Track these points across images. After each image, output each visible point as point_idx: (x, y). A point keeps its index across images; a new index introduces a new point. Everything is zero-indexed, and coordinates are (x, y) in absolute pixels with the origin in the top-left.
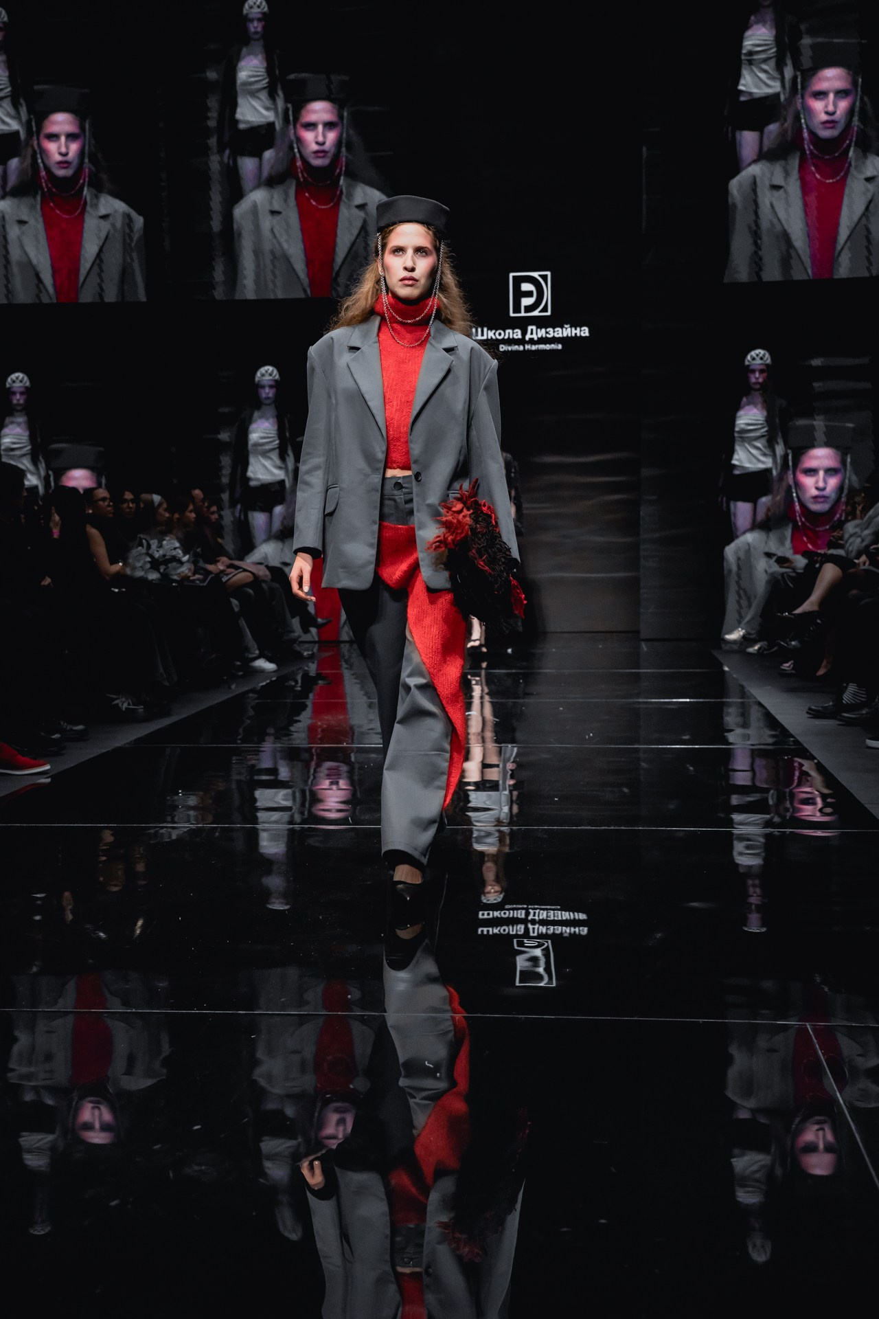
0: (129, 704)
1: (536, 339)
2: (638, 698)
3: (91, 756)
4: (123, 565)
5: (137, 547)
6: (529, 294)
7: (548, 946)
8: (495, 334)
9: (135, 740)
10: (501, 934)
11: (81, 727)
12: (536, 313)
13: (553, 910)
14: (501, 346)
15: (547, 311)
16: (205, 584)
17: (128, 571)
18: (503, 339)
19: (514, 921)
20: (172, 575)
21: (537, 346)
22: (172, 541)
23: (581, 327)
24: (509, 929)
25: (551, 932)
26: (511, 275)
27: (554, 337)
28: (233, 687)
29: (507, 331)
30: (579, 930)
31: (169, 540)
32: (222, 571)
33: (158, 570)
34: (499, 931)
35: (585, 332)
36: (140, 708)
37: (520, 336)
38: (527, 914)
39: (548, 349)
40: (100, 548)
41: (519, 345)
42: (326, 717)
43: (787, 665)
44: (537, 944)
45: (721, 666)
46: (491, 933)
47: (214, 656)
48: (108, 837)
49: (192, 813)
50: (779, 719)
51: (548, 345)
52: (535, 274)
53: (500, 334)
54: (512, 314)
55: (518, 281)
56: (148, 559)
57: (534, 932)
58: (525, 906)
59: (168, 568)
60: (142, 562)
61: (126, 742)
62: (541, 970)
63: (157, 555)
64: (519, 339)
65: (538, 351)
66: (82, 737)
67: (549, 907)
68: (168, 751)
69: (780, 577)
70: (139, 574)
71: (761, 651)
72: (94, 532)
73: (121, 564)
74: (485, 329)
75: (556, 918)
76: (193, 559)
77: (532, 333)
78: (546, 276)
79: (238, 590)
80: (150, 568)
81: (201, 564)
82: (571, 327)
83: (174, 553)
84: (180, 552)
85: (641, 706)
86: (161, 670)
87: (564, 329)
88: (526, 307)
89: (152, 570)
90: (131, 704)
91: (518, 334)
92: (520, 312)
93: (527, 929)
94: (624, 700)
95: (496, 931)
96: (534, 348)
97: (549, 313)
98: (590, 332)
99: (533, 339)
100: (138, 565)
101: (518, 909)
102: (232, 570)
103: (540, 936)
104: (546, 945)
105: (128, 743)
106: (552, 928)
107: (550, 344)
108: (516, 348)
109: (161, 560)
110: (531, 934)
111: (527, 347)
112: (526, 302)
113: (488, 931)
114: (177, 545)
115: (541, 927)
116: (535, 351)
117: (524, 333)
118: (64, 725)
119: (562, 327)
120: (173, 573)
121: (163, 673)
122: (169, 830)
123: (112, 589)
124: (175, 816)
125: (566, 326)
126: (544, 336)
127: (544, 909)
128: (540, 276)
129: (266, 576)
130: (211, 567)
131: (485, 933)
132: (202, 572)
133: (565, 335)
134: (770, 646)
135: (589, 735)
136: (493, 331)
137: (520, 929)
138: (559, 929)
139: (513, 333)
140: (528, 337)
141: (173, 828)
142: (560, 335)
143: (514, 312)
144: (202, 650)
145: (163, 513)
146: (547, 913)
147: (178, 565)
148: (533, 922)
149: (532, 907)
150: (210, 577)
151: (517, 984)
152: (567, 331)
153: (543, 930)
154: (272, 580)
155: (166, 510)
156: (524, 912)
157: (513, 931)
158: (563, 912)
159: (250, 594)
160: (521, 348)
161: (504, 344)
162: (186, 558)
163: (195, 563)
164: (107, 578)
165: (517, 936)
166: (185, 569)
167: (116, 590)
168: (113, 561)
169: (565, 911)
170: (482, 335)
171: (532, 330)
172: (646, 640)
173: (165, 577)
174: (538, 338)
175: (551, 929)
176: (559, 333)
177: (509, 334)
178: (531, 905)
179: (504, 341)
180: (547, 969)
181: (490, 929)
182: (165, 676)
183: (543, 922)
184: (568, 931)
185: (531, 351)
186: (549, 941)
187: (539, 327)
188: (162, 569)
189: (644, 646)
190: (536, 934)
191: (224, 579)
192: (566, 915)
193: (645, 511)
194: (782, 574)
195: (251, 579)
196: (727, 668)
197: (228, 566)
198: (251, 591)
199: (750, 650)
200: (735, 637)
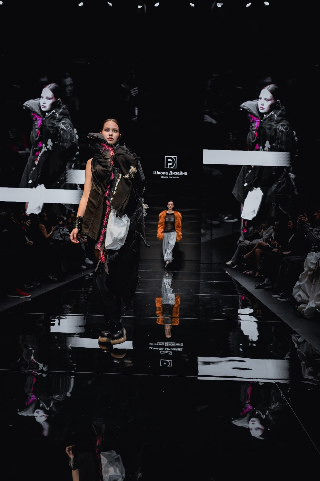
0: (53, 278)
1: (172, 175)
6: (170, 162)
8: (160, 173)
9: (55, 288)
10: (156, 349)
11: (39, 284)
12: (172, 168)
14: (162, 176)
15: (175, 167)
18: (163, 174)
19: (161, 346)
22: (66, 229)
23: (185, 172)
24: (159, 349)
26: (165, 157)
27: (177, 175)
29: (164, 172)
33: (62, 238)
35: (186, 174)
36: (56, 279)
37: (167, 174)
38: (164, 344)
41: (167, 176)
44: (167, 353)
45: (225, 271)
46: (153, 349)
51: (175, 177)
52: (172, 157)
53: (162, 173)
54: (165, 168)
55: (167, 158)
56: (59, 234)
61: (53, 289)
63: (62, 233)
65: (172, 178)
66: (39, 287)
67: (172, 343)
68: (64, 292)
70: (56, 238)
71: (236, 268)
74: (157, 172)
77: (171, 173)
78: (175, 157)
80: (60, 237)
82: (182, 172)
83: (67, 233)
84: (69, 232)
88: (169, 166)
91: (167, 173)
92: (168, 167)
93: (164, 349)
95: (155, 349)
96: (171, 177)
97: (176, 168)
98: (187, 174)
99: (171, 175)
100: (56, 236)
101: (161, 343)
102: (82, 238)
104: (170, 353)
107: (176, 177)
108: (166, 177)
109: (63, 235)
112: (169, 164)
113: (152, 348)
114: (68, 230)
117: (169, 173)
118: (34, 283)
119: (180, 172)
120: (66, 238)
125: (181, 172)
127: (170, 343)
128: (174, 157)
131: (152, 349)
133: (180, 174)
134: (239, 266)
136: (160, 172)
138: (174, 349)
140: (170, 174)
142: (179, 174)
143: (166, 167)
148: (167, 347)
149: (166, 343)
152: (181, 173)
160: (168, 177)
161: (163, 176)
165: (161, 350)
169: (177, 343)
170: (157, 173)
171: (171, 172)
172: (203, 263)
173: (64, 239)
174: (173, 175)
175: (172, 349)
176: (179, 173)
177: (164, 173)
179: (163, 175)
181: (153, 348)
183: (170, 347)
184: (177, 350)
185: (171, 178)
186: (172, 352)
187: (173, 171)
189: (202, 265)
192: (176, 344)
193: (203, 225)
194: (243, 245)
196: (226, 272)
197: (81, 237)
198: (87, 245)
199: (234, 267)
200: (229, 263)
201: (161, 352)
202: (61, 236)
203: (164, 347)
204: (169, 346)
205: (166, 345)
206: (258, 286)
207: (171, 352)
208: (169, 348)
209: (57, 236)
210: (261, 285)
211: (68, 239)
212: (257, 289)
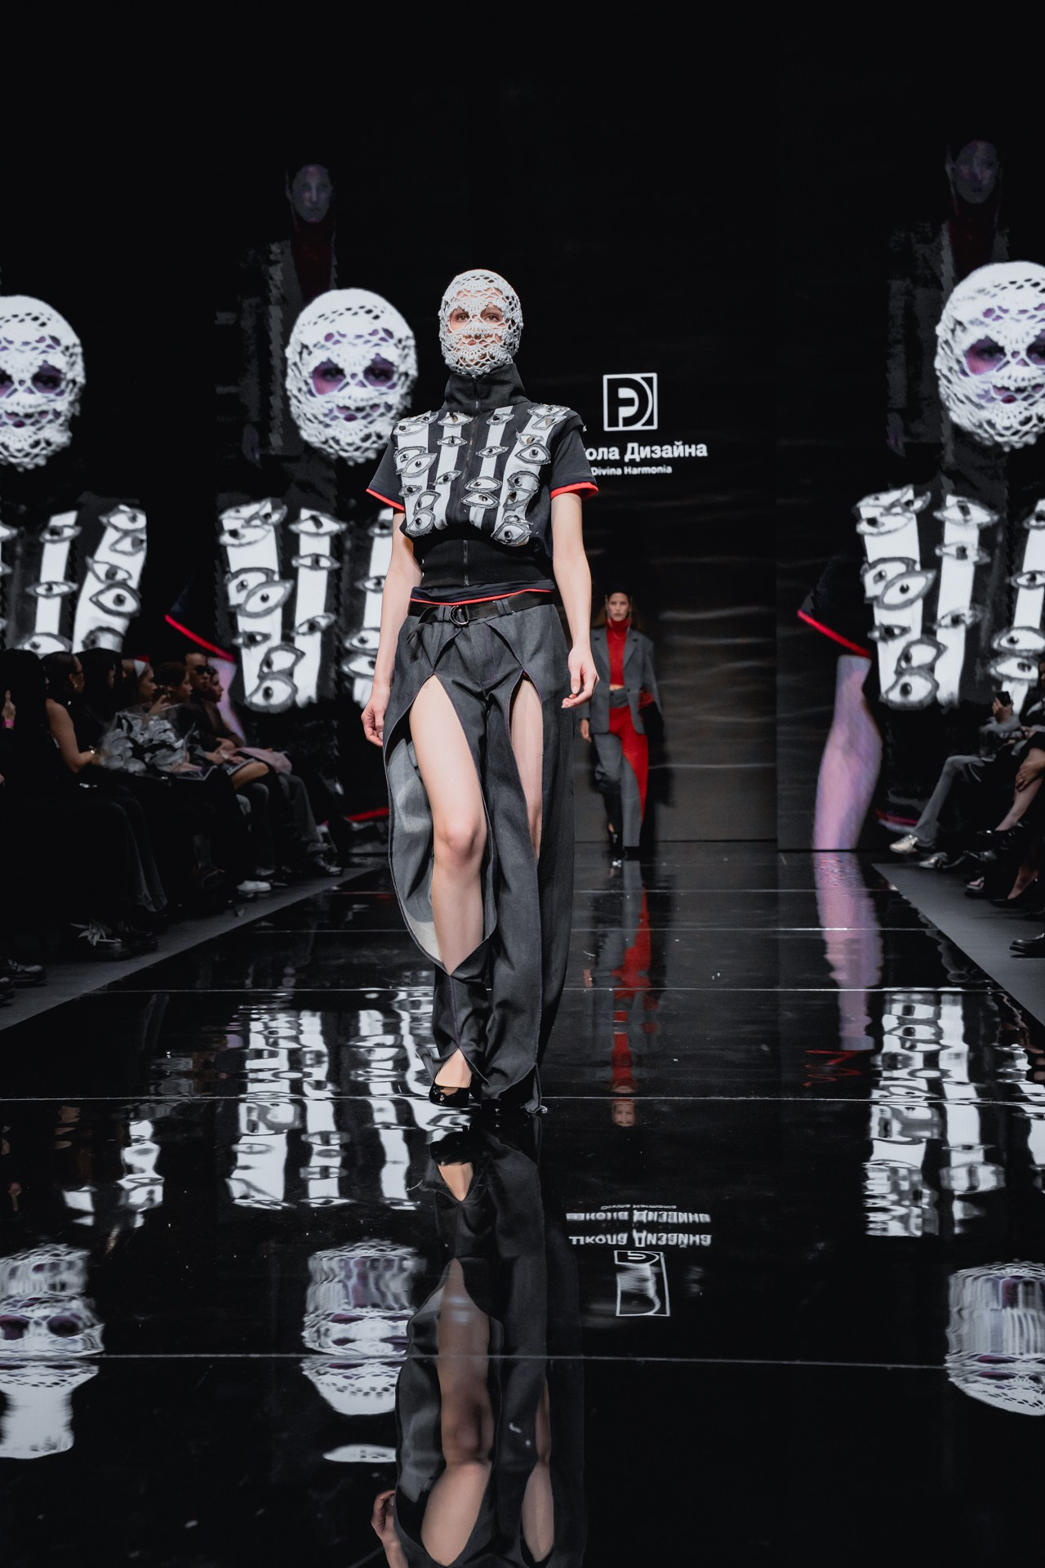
0: (101, 937)
1: (638, 460)
2: (778, 926)
3: (54, 1006)
4: (96, 752)
5: (114, 730)
6: (629, 402)
7: (659, 1260)
9: (110, 984)
10: (596, 1245)
11: (36, 968)
12: (638, 427)
13: (668, 1210)
15: (652, 424)
16: (204, 779)
17: (102, 761)
18: (596, 460)
19: (614, 1227)
20: (160, 765)
21: (639, 469)
22: (161, 722)
23: (696, 445)
24: (607, 1239)
25: (663, 1242)
26: (606, 378)
27: (661, 457)
28: (241, 913)
29: (601, 450)
30: (700, 1239)
31: (157, 720)
32: (229, 762)
33: (141, 760)
34: (594, 1240)
35: (702, 451)
36: (117, 943)
37: (617, 457)
38: (631, 1216)
39: (654, 472)
40: (66, 731)
41: (616, 468)
42: (365, 953)
43: (976, 883)
44: (644, 1257)
45: (886, 884)
46: (582, 1243)
47: (216, 872)
48: (71, 1115)
49: (184, 1082)
50: (969, 955)
51: (654, 468)
52: (637, 377)
53: (591, 454)
54: (606, 428)
55: (614, 386)
56: (130, 745)
57: (640, 1243)
58: (628, 1206)
59: (156, 756)
60: (121, 748)
61: (98, 987)
62: (651, 1291)
63: (140, 739)
64: (615, 460)
65: (640, 476)
66: (37, 981)
67: (661, 1207)
68: (154, 998)
69: (962, 768)
70: (117, 764)
71: (938, 866)
72: (57, 709)
73: (92, 752)
75: (670, 1221)
76: (189, 745)
77: (633, 453)
78: (651, 379)
79: (248, 786)
80: (133, 756)
81: (199, 751)
82: (684, 444)
83: (164, 736)
84: (172, 735)
85: (780, 937)
86: (146, 891)
87: (675, 447)
88: (624, 419)
89: (134, 759)
90: (104, 936)
92: (617, 425)
93: (631, 1239)
94: (760, 929)
95: (589, 1240)
96: (636, 471)
97: (655, 427)
98: (708, 451)
99: (634, 460)
100: (116, 752)
101: (618, 1210)
102: (240, 758)
103: (649, 1247)
105: (99, 989)
106: (665, 1235)
107: (657, 466)
108: (611, 471)
109: (146, 746)
110: (637, 1245)
111: (627, 470)
112: (625, 412)
114: (168, 726)
115: (650, 1235)
116: (637, 475)
117: (623, 452)
118: (13, 965)
119: (672, 445)
120: (160, 762)
121: (148, 895)
122: (153, 1105)
123: (81, 784)
124: (161, 1084)
125: (676, 443)
126: (649, 456)
127: (653, 1210)
128: (643, 378)
129: (285, 767)
130: (211, 756)
132: (200, 762)
133: (676, 455)
134: (951, 859)
135: (716, 976)
137: (623, 1238)
138: (673, 1238)
139: (609, 452)
140: (627, 458)
141: (158, 1102)
142: (670, 455)
143: (609, 426)
144: (200, 865)
145: (149, 684)
146: (658, 1215)
147: (169, 753)
148: (641, 1226)
149: (638, 1206)
150: (212, 768)
151: (618, 1314)
152: (679, 450)
153: (652, 1239)
154: (293, 773)
155: (152, 680)
156: (626, 1213)
157: (612, 1241)
158: (680, 1214)
159: (263, 792)
160: (619, 472)
162: (179, 744)
163: (191, 750)
164: (76, 770)
165: (617, 1247)
166: (178, 757)
167: (86, 786)
168: (83, 748)
169: (683, 1212)
171: (633, 448)
172: (784, 851)
173: (152, 768)
174: (641, 459)
175: (665, 1239)
176: (668, 452)
177: (603, 453)
178: (636, 1204)
180: (660, 1292)
181: (582, 1238)
182: (150, 899)
183: (652, 1227)
184: (686, 1242)
185: (632, 475)
186: (662, 1253)
187: (643, 444)
188: (147, 758)
189: (783, 858)
190: (643, 1245)
191: (231, 771)
192: (683, 1217)
193: (782, 680)
194: (966, 765)
195: (265, 770)
196: (894, 888)
197: (235, 755)
198: (265, 787)
199: (925, 864)
200: (903, 846)
201: (616, 1252)
202: (138, 751)
203: (627, 1226)
204: (648, 1222)
205: (636, 1218)
206: (1026, 945)
207: (659, 1254)
208: (648, 1232)
209: (118, 752)
210: (1038, 938)
211: (171, 764)
212: (1020, 959)
